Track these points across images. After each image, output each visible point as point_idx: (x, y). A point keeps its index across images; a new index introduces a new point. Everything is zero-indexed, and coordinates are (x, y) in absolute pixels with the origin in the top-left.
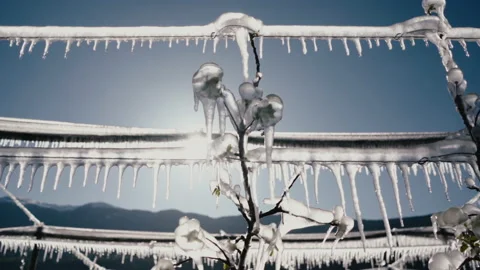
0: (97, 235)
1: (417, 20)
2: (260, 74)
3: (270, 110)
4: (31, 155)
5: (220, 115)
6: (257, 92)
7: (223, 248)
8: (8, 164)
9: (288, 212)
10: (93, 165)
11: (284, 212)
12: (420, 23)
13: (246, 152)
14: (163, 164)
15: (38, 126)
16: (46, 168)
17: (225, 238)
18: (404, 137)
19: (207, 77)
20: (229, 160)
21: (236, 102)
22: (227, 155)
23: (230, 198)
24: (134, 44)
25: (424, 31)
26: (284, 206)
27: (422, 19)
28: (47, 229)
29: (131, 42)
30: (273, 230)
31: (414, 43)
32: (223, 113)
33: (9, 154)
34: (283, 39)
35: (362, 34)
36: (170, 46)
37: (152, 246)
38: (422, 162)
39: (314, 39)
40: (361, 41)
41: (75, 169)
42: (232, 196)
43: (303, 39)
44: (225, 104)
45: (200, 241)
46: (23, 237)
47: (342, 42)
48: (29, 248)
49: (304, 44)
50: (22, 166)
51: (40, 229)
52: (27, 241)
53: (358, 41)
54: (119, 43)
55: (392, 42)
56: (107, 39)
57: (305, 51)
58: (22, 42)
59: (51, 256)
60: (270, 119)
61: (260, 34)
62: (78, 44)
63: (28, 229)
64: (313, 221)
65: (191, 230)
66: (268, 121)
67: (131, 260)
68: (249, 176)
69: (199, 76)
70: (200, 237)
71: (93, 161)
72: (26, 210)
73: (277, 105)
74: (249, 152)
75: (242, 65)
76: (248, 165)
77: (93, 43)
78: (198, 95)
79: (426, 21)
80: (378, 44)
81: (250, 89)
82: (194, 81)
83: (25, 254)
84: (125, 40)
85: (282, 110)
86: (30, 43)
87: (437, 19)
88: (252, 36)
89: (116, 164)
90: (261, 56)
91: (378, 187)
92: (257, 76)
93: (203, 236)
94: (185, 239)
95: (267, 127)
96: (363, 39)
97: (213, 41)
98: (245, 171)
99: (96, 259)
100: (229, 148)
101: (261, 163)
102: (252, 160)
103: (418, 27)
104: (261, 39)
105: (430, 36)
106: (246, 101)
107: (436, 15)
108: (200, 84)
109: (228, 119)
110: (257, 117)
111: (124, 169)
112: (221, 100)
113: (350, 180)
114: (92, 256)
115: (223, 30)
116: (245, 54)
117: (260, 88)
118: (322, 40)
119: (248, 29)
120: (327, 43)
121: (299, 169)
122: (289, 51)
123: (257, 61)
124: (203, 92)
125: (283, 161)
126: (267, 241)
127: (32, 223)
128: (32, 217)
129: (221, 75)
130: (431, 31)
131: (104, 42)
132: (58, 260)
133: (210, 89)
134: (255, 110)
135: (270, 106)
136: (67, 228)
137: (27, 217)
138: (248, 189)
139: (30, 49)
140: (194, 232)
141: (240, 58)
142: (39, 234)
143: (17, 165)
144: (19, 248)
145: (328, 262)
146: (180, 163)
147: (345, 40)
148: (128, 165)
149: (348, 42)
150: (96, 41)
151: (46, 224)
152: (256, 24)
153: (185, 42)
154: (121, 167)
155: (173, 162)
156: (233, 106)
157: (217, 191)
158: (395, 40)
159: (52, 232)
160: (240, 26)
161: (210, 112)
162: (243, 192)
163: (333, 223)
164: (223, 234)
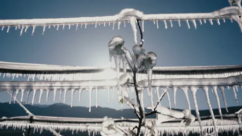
0: (60, 120)
1: (226, 9)
2: (143, 40)
3: (150, 60)
4: (27, 85)
5: (123, 64)
6: (142, 50)
7: (126, 132)
8: (15, 90)
9: (160, 113)
10: (58, 90)
11: (158, 113)
12: (228, 10)
13: (137, 82)
14: (94, 88)
15: (30, 67)
16: (35, 91)
17: (124, 121)
18: (217, 68)
19: (116, 43)
20: (128, 86)
21: (131, 56)
22: (127, 84)
23: (129, 105)
24: (77, 26)
25: (230, 14)
26: (158, 110)
27: (229, 8)
28: (35, 117)
29: (75, 25)
30: (152, 122)
31: (225, 21)
32: (125, 62)
33: (16, 85)
34: (154, 21)
35: (196, 17)
36: (96, 27)
37: (88, 126)
38: (231, 85)
39: (171, 21)
40: (196, 21)
41: (49, 92)
42: (130, 105)
43: (165, 21)
44: (126, 57)
45: (115, 129)
46: (23, 121)
47: (186, 22)
48: (26, 127)
49: (166, 23)
50: (23, 91)
51: (32, 117)
52: (25, 124)
53: (194, 22)
54: (70, 26)
55: (213, 21)
56: (64, 24)
57: (166, 27)
58: (21, 27)
59: (37, 131)
60: (150, 65)
61: (142, 19)
62: (49, 27)
63: (26, 117)
64: (173, 117)
65: (110, 124)
66: (149, 66)
67: (77, 132)
68: (139, 94)
69: (112, 43)
70: (114, 127)
71: (58, 88)
72: (24, 108)
73: (153, 58)
74: (139, 82)
75: (134, 36)
76: (138, 89)
77: (57, 26)
78: (111, 53)
79: (231, 9)
80: (205, 22)
81: (138, 49)
82: (109, 46)
83: (25, 130)
84: (73, 24)
85: (156, 60)
86: (25, 27)
87: (237, 8)
88: (138, 20)
89: (70, 89)
90: (143, 31)
91: (208, 99)
92: (141, 41)
93: (116, 126)
94: (107, 129)
95: (148, 69)
96: (197, 20)
97: (118, 24)
98: (137, 92)
99: (59, 132)
100: (128, 80)
101: (145, 87)
102: (140, 86)
103: (227, 13)
104: (143, 21)
105: (234, 17)
106: (137, 55)
107: (237, 5)
108: (112, 47)
109: (127, 65)
110: (143, 64)
111: (74, 92)
112: (124, 55)
113: (193, 96)
114: (57, 131)
115: (123, 18)
116: (135, 30)
117: (143, 48)
118: (175, 21)
119: (136, 17)
120: (178, 22)
121: (165, 90)
122: (158, 27)
123: (141, 33)
124: (114, 52)
125: (157, 86)
126: (149, 128)
127: (28, 114)
128: (28, 112)
129: (123, 42)
130: (234, 14)
131: (62, 26)
132: (40, 133)
133: (118, 49)
134: (142, 60)
135: (150, 58)
136: (45, 117)
137: (25, 112)
138: (139, 101)
139: (25, 31)
140: (111, 125)
141: (133, 32)
142: (31, 120)
143: (20, 91)
144: (21, 127)
145: (177, 133)
146: (103, 88)
147: (187, 21)
148: (76, 89)
149: (189, 21)
150: (58, 25)
151: (35, 115)
152: (140, 14)
153: (103, 24)
154: (73, 90)
155: (99, 88)
156: (130, 59)
157: (122, 101)
158: (215, 20)
159: (38, 119)
160: (132, 16)
161: (118, 62)
162: (136, 103)
163: (184, 118)
164: (123, 119)
